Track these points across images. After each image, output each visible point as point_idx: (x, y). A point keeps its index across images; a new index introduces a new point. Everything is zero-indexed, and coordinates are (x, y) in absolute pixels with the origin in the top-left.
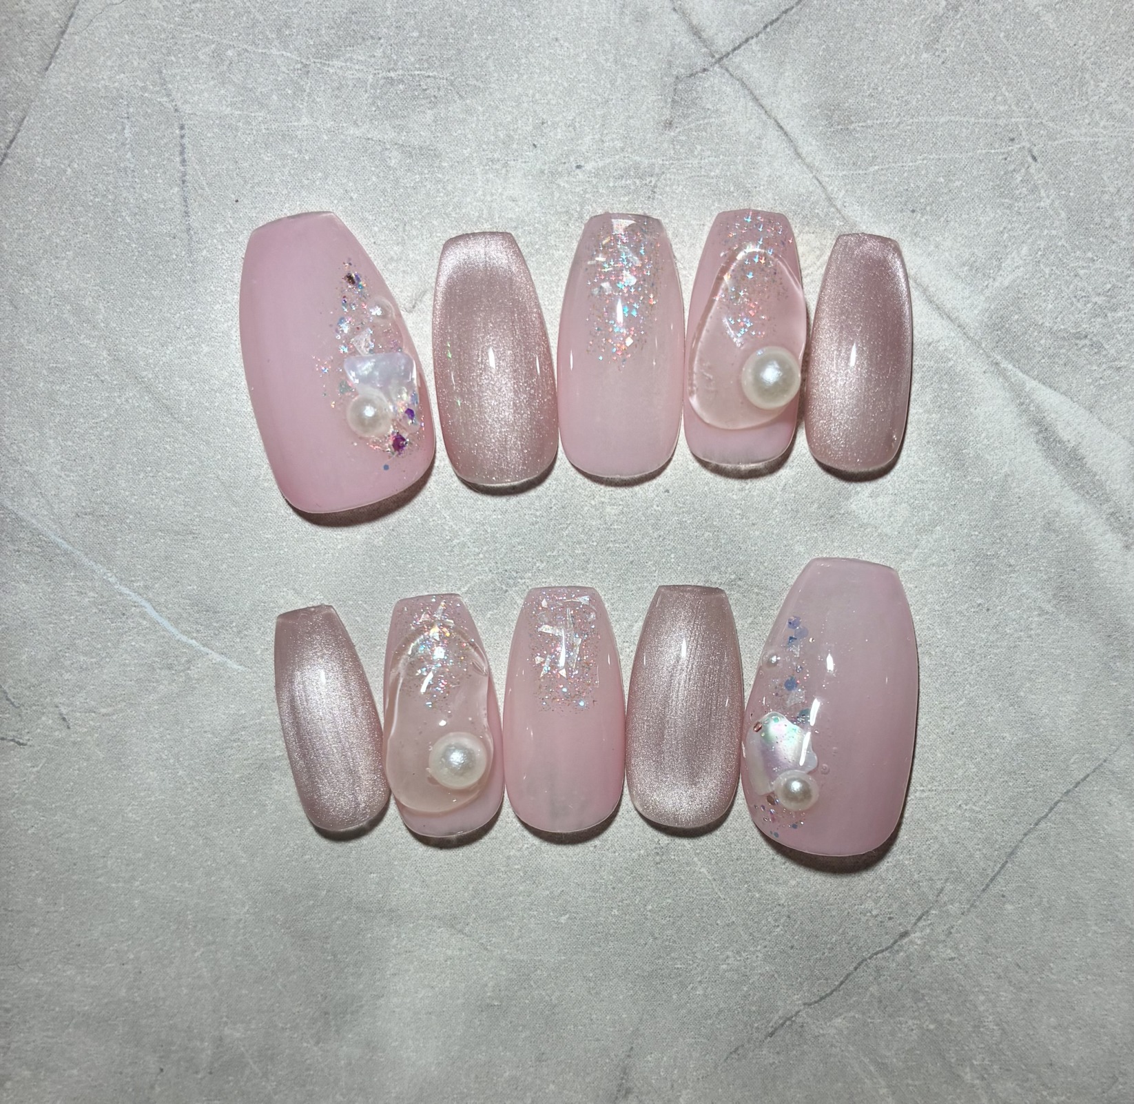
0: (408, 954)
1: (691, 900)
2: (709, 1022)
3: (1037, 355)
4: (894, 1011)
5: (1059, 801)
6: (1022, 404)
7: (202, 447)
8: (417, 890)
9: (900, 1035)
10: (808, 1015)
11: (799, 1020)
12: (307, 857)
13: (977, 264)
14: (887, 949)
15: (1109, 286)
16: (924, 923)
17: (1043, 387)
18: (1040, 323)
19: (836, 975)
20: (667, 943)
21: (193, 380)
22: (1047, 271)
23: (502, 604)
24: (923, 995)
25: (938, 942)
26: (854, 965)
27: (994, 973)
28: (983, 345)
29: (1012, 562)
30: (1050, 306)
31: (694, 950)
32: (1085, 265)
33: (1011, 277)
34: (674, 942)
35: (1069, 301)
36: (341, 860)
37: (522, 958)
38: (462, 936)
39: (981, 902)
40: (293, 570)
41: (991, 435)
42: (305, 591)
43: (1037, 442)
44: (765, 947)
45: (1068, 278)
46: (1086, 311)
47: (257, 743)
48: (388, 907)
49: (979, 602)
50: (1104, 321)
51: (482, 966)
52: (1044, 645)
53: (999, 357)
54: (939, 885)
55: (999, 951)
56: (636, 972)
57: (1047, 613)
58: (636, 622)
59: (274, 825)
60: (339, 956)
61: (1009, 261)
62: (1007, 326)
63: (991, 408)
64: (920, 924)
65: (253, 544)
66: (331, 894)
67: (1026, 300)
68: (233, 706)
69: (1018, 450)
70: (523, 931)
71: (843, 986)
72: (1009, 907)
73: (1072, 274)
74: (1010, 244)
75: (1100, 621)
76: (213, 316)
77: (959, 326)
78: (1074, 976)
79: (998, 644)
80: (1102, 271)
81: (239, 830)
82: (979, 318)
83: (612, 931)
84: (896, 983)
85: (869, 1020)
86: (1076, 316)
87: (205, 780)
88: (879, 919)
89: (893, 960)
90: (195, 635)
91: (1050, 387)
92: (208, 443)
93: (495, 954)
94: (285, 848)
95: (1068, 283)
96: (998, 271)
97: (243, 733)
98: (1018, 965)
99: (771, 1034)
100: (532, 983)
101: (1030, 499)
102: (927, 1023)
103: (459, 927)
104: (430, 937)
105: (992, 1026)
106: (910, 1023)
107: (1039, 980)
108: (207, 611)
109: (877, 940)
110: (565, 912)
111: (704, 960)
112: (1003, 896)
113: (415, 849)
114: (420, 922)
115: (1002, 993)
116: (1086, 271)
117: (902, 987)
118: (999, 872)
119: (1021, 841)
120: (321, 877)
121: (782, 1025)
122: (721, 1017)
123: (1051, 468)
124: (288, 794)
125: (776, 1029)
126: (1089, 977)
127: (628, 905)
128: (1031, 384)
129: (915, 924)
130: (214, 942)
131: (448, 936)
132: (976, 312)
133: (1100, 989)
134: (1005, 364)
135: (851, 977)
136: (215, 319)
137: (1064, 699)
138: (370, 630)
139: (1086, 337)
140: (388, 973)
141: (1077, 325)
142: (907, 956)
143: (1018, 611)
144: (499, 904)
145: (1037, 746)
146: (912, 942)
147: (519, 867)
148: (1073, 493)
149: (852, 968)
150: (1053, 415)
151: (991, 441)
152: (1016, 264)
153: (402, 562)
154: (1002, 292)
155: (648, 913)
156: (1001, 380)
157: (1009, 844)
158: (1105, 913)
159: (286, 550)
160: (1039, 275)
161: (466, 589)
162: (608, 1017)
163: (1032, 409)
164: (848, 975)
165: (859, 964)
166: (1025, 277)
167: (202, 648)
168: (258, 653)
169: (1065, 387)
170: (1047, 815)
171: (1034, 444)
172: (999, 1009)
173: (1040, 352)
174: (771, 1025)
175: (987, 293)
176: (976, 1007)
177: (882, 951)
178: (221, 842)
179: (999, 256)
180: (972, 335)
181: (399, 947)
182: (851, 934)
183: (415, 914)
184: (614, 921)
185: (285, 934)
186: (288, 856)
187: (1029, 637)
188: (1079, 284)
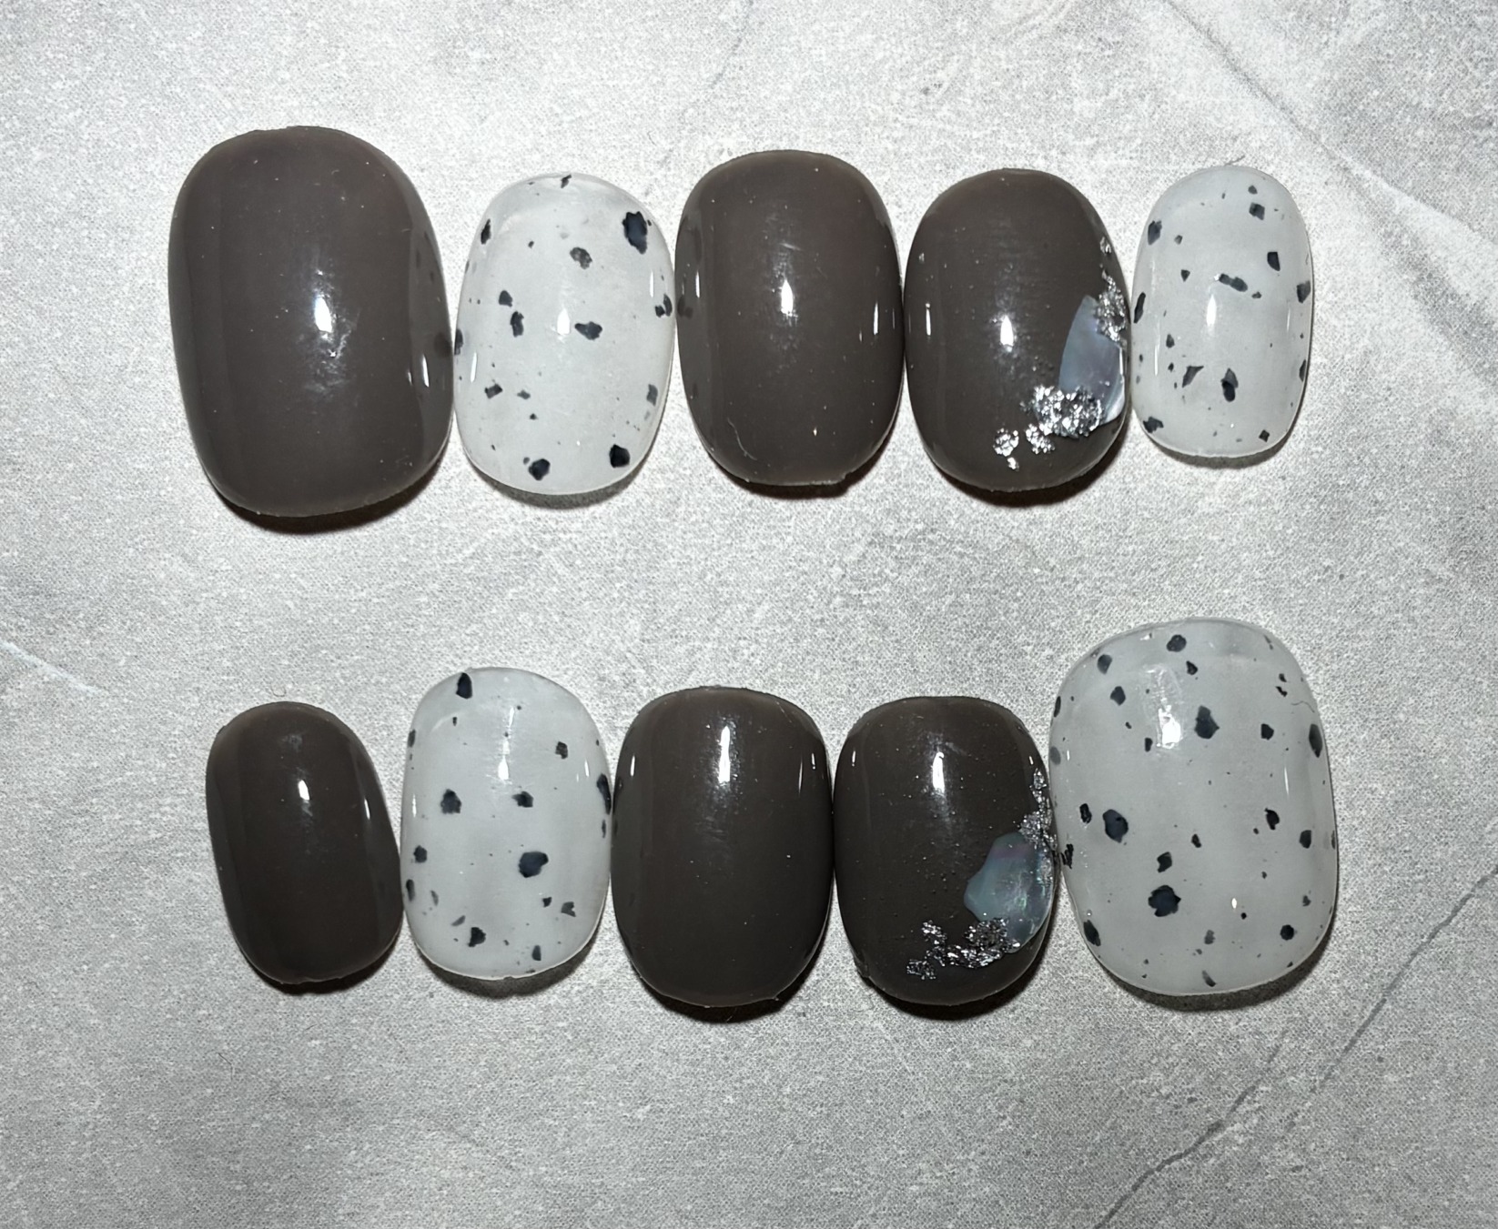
0: (375, 1178)
1: (857, 1075)
3: (1411, 154)
5: (1469, 896)
6: (1390, 234)
7: (29, 318)
8: (391, 1066)
12: (202, 1011)
13: (1310, 8)
14: (1187, 1153)
16: (1248, 1108)
17: (1423, 207)
18: (1414, 103)
19: (1102, 1200)
20: (818, 1151)
21: (16, 207)
22: (1424, 18)
23: (533, 576)
25: (1273, 1139)
26: (1133, 1181)
27: (1369, 1192)
28: (1323, 140)
29: (1380, 496)
30: (1430, 75)
31: (864, 1160)
32: (1484, 8)
33: (1364, 29)
34: (830, 1148)
35: (1460, 66)
36: (261, 1016)
37: (570, 1182)
38: (468, 1145)
39: (1343, 1070)
40: (182, 522)
41: (1340, 285)
42: (200, 558)
43: (1416, 297)
44: (983, 1153)
45: (1458, 30)
46: (1489, 83)
47: (117, 817)
48: (340, 1097)
49: (1326, 564)
51: (501, 1196)
52: (1435, 634)
53: (1349, 159)
54: (1271, 1041)
55: (1376, 1153)
56: (766, 1202)
57: (1440, 580)
58: (759, 604)
59: (146, 958)
60: (255, 1183)
62: (1361, 107)
63: (1338, 242)
64: (1242, 1109)
65: (114, 480)
66: (242, 1076)
67: (1391, 66)
68: (77, 755)
69: (1386, 311)
70: (573, 1134)
71: (1115, 1218)
72: (1390, 1078)
73: (1464, 23)
76: (50, 101)
77: (1282, 109)
79: (1360, 633)
81: (85, 967)
82: (1314, 95)
83: (724, 1132)
84: (1204, 1211)
86: (1474, 91)
87: (29, 882)
88: (1172, 1101)
89: (1198, 1172)
90: (14, 634)
91: (1435, 206)
92: (40, 311)
93: (524, 1174)
94: (165, 997)
95: (1458, 38)
96: (1344, 19)
97: (94, 801)
98: (1409, 1177)
101: (1406, 391)
103: (462, 1129)
104: (413, 1147)
107: (1447, 1203)
108: (36, 593)
109: (1170, 1138)
110: (644, 1099)
111: (880, 1178)
112: (1380, 1060)
113: (386, 996)
114: (396, 1121)
116: (1486, 18)
117: (1214, 1218)
118: (1371, 1018)
119: (1407, 965)
120: (226, 1047)
123: (1440, 340)
124: (169, 904)
127: (752, 1087)
128: (1404, 202)
129: (1234, 1109)
130: (41, 1164)
131: (443, 1144)
132: (1310, 85)
134: (1357, 169)
135: (1127, 1201)
136: (52, 105)
137: (1472, 724)
138: (310, 621)
139: (1491, 124)
140: (340, 1211)
141: (1474, 104)
142: (1222, 1165)
143: (1392, 578)
144: (530, 1090)
145: (1429, 805)
146: (1227, 1141)
147: (564, 1024)
148: (1477, 380)
149: (1128, 1187)
150: (1439, 253)
151: (1341, 294)
154: (1352, 54)
155: (786, 1100)
156: (1353, 195)
157: (1387, 971)
159: (170, 489)
160: (1410, 25)
161: (472, 550)
163: (1405, 243)
164: (1124, 1198)
165: (1141, 1180)
166: (1388, 28)
167: (26, 657)
168: (122, 663)
169: (1458, 206)
170: (1449, 920)
171: (1411, 301)
173: (1415, 149)
175: (1327, 54)
177: (1180, 1156)
178: (55, 990)
180: (1303, 122)
181: (359, 1165)
182: (1126, 1127)
183: (386, 1108)
184: (727, 1114)
185: (163, 1146)
186: (170, 1011)
187: (1411, 620)
188: (1476, 38)
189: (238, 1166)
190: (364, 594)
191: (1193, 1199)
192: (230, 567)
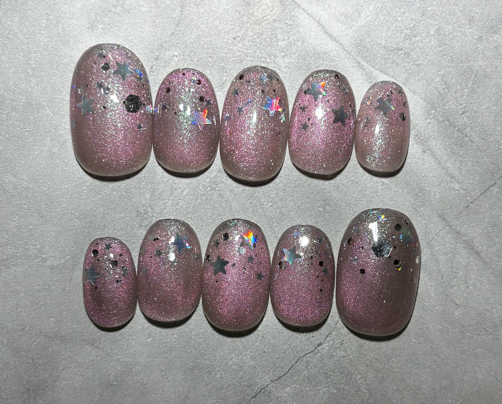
0: (71, 359)
2: (223, 391)
3: (378, 58)
4: (316, 384)
6: (372, 82)
8: (75, 326)
9: (319, 396)
10: (272, 386)
11: (268, 389)
12: (19, 310)
13: (349, 14)
14: (311, 352)
15: (412, 25)
16: (330, 339)
17: (382, 74)
18: (379, 43)
19: (286, 366)
20: (202, 351)
22: (382, 18)
24: (330, 375)
25: (337, 348)
26: (296, 360)
27: (365, 363)
28: (352, 54)
31: (216, 354)
32: (400, 15)
33: (365, 21)
34: (206, 351)
35: (393, 32)
36: (36, 311)
37: (128, 360)
38: (98, 349)
40: (13, 165)
42: (18, 175)
44: (251, 352)
45: (392, 21)
46: (402, 37)
48: (60, 335)
50: (410, 42)
51: (108, 365)
52: (384, 200)
53: (360, 60)
54: (336, 319)
55: (367, 352)
56: (186, 366)
57: (386, 184)
58: (185, 189)
59: (3, 294)
60: (35, 360)
61: (364, 13)
62: (364, 44)
63: (356, 84)
64: (328, 339)
66: (31, 328)
67: (372, 32)
70: (129, 346)
71: (290, 371)
73: (394, 19)
74: (364, 5)
75: (412, 188)
77: (340, 45)
78: (405, 365)
79: (362, 199)
80: (408, 18)
82: (350, 40)
83: (174, 346)
84: (317, 369)
85: (303, 389)
86: (397, 40)
88: (307, 337)
89: (315, 358)
91: (385, 74)
93: (115, 358)
94: (8, 305)
95: (392, 24)
96: (359, 18)
98: (377, 359)
99: (255, 397)
100: (133, 373)
102: (332, 390)
103: (96, 345)
104: (82, 350)
105: (365, 391)
106: (324, 390)
107: (387, 367)
109: (306, 347)
110: (150, 336)
111: (220, 360)
113: (74, 305)
114: (77, 342)
115: (369, 374)
116: (401, 18)
117: (319, 371)
121: (260, 391)
122: (229, 389)
124: (9, 278)
125: (257, 394)
126: (412, 365)
127: (182, 333)
128: (376, 73)
129: (325, 339)
131: (90, 349)
132: (348, 37)
133: (418, 371)
134: (363, 63)
135: (294, 367)
138: (51, 194)
139: (402, 49)
140: (60, 369)
141: (397, 43)
142: (322, 356)
143: (372, 183)
146: (323, 348)
149: (294, 362)
152: (367, 15)
153: (67, 160)
154: (361, 28)
156: (361, 70)
158: (419, 332)
159: (9, 155)
160: (378, 20)
162: (172, 390)
164: (292, 366)
165: (298, 360)
166: (372, 21)
169: (392, 74)
172: (368, 382)
173: (380, 57)
174: (254, 392)
175: (354, 28)
176: (356, 381)
177: (310, 353)
179: (359, 11)
180: (347, 49)
181: (66, 355)
182: (293, 344)
183: (74, 338)
184: (175, 341)
185: (8, 349)
186: (10, 309)
187: (378, 196)
188: (398, 24)
189: (30, 355)
190: (67, 186)
191: (313, 366)
192: (27, 178)
